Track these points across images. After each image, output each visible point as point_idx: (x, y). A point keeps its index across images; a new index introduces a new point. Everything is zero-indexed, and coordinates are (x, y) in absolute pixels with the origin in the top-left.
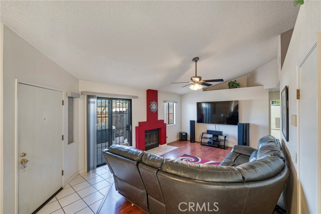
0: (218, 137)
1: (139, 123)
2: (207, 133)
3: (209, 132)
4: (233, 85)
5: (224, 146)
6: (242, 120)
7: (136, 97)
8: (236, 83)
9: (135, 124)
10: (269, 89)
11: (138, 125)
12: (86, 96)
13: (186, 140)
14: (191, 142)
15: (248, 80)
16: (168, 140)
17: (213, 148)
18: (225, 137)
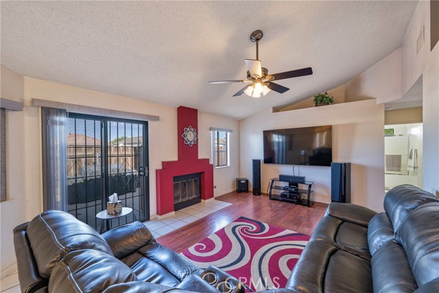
0: (297, 186)
1: (163, 163)
2: (280, 180)
3: (282, 178)
4: (322, 100)
5: (309, 201)
6: (338, 158)
7: (156, 118)
8: (327, 98)
9: (155, 165)
10: (386, 104)
11: (160, 167)
12: (40, 109)
13: (247, 191)
14: (254, 194)
15: (346, 91)
16: (217, 192)
17: (291, 205)
18: (310, 186)
